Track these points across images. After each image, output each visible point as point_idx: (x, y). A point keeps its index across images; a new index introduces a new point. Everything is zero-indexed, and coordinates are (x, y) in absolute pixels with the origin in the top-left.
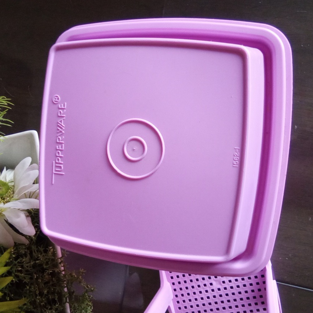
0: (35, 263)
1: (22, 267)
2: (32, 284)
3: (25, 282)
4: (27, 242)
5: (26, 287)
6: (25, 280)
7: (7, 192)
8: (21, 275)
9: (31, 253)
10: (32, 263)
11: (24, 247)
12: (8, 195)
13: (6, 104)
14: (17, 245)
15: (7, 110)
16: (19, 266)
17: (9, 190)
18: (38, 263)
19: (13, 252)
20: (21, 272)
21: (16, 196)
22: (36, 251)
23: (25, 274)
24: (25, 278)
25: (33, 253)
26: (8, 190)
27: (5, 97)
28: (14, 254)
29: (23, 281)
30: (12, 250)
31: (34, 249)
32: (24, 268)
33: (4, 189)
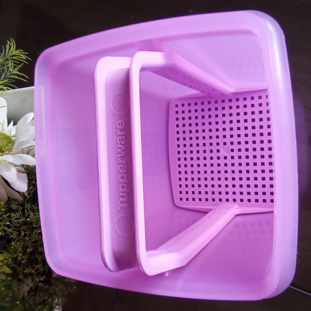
0: (26, 220)
1: (10, 222)
2: (18, 241)
3: (11, 237)
4: (20, 198)
5: (12, 243)
6: (12, 236)
7: (7, 146)
8: (8, 230)
9: (23, 211)
10: (22, 220)
11: (16, 203)
12: (8, 149)
13: (25, 58)
14: (10, 200)
15: (23, 64)
16: (8, 220)
17: (10, 144)
18: (29, 221)
19: (3, 206)
20: (9, 227)
21: (14, 151)
22: (29, 208)
23: (14, 230)
24: (12, 234)
25: (26, 210)
27: (22, 51)
28: (4, 208)
30: (3, 204)
31: (27, 206)
32: (12, 224)
33: (5, 142)
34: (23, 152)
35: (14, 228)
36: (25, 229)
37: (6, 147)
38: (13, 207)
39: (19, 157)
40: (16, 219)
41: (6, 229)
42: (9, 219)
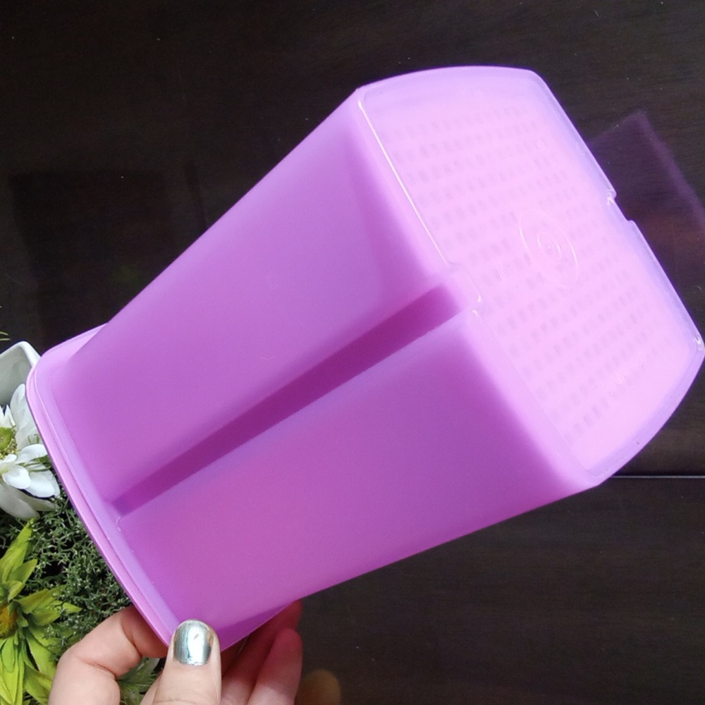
1: (52, 543)
2: (73, 565)
3: (62, 563)
4: (56, 507)
6: (62, 561)
7: (9, 443)
8: (52, 554)
9: (67, 524)
11: (52, 515)
17: (12, 439)
19: (33, 526)
20: (52, 550)
21: (19, 446)
23: (63, 552)
24: (61, 558)
26: (10, 440)
28: (35, 528)
29: (58, 562)
30: (32, 523)
31: (70, 515)
32: (56, 544)
33: (5, 439)
34: (30, 442)
35: (62, 550)
36: (79, 547)
37: (9, 446)
38: (48, 523)
39: (27, 452)
40: (59, 537)
41: (49, 554)
42: (49, 540)
